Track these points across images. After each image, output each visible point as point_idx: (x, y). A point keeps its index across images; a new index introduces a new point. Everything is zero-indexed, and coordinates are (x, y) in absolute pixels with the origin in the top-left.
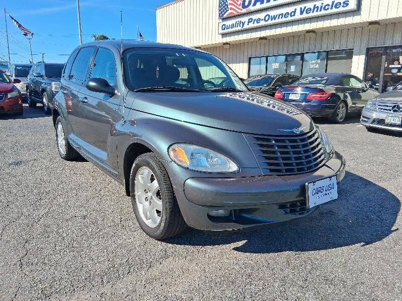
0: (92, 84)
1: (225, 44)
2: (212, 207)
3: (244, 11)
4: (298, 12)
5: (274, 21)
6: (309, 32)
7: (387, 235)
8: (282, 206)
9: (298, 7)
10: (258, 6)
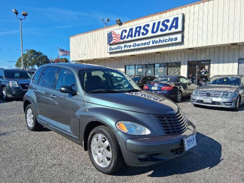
0: (63, 89)
1: (111, 58)
2: (139, 153)
3: (122, 41)
4: (151, 43)
5: (139, 47)
6: (157, 53)
7: (219, 162)
8: (172, 151)
9: (151, 40)
10: (130, 39)
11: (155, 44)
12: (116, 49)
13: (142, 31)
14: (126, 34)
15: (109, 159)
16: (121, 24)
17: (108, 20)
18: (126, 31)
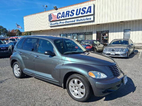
0: (46, 52)
4: (76, 21)
5: (68, 23)
6: (79, 27)
8: (117, 86)
9: (76, 19)
10: (63, 18)
11: (78, 22)
12: (54, 24)
13: (70, 14)
14: (61, 15)
16: (57, 9)
17: (47, 6)
18: (60, 13)
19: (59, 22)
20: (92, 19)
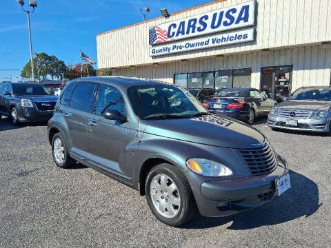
0: (108, 114)
1: (154, 64)
3: (169, 39)
4: (211, 42)
6: (219, 56)
7: (318, 208)
8: (260, 196)
9: (210, 38)
10: (180, 36)
11: (216, 44)
12: (161, 51)
13: (198, 25)
14: (176, 30)
15: (176, 207)
16: (167, 16)
17: (148, 10)
18: (174, 25)
19: (171, 46)
20: (250, 38)
